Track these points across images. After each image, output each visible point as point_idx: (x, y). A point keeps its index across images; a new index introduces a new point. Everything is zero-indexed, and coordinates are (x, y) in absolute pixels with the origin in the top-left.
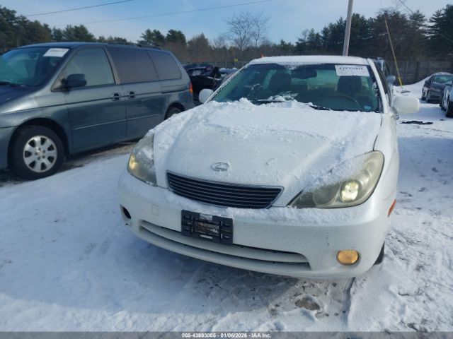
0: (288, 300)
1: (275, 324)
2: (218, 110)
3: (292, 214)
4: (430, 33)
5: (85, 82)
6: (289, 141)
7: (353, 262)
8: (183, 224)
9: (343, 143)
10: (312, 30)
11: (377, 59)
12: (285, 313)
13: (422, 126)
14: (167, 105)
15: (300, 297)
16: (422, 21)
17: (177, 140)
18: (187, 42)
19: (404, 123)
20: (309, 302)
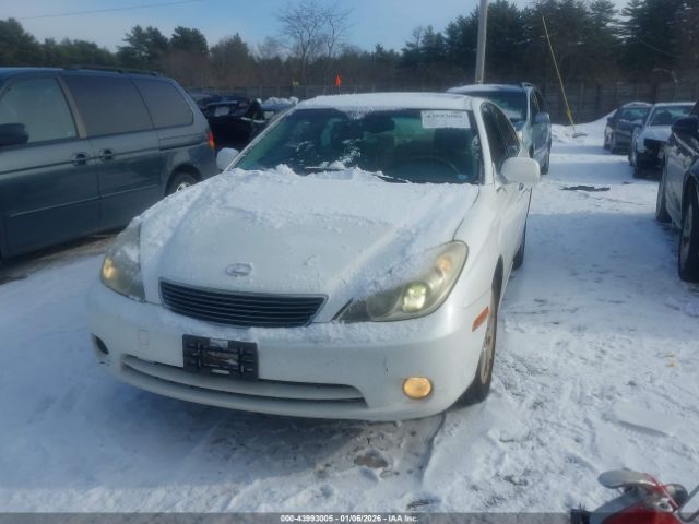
0: (344, 458)
1: (322, 490)
2: (242, 184)
3: (338, 331)
4: (623, 34)
5: (26, 137)
6: (339, 230)
7: (426, 394)
8: (187, 354)
9: (414, 231)
10: (430, 28)
11: (521, 86)
12: (338, 474)
13: (592, 194)
14: (170, 169)
15: (362, 453)
16: (611, 12)
17: (177, 232)
18: (209, 48)
19: (566, 189)
20: (373, 458)
